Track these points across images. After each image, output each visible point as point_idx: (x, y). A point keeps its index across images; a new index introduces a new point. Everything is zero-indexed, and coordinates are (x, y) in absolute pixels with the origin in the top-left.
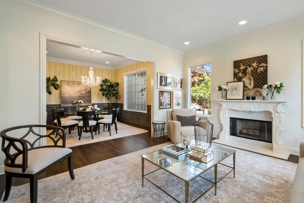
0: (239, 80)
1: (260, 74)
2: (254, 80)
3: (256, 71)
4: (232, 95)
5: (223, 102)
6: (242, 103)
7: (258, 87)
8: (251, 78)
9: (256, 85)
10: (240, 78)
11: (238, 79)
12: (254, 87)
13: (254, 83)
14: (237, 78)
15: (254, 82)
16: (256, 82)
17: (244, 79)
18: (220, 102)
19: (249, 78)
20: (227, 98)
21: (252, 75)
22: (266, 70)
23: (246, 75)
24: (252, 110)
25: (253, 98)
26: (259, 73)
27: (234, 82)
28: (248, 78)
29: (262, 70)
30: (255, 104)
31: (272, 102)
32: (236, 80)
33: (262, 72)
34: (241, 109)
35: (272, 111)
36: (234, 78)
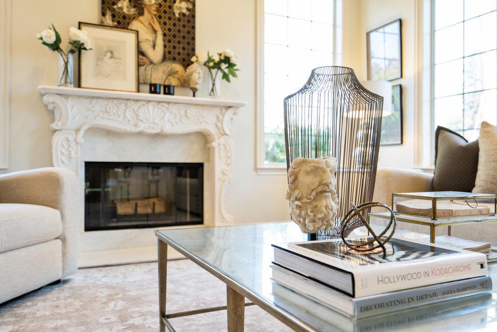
0: (119, 22)
1: (179, 20)
2: (165, 35)
3: (170, 7)
4: (98, 74)
5: (66, 96)
6: (140, 104)
7: (174, 59)
8: (157, 26)
9: (169, 52)
10: (124, 17)
11: (117, 19)
12: (164, 59)
13: (165, 46)
14: (113, 16)
15: (164, 41)
16: (169, 41)
17: (135, 25)
18: (59, 101)
19: (150, 24)
20: (83, 85)
21: (160, 17)
22: (192, 11)
23: (141, 13)
24: (168, 129)
25: (168, 90)
26: (177, 15)
27: (102, 25)
28: (147, 24)
29: (184, 11)
30: (174, 109)
31: (213, 106)
32: (108, 20)
33: (184, 15)
34: (136, 126)
35: (213, 130)
36: (104, 14)
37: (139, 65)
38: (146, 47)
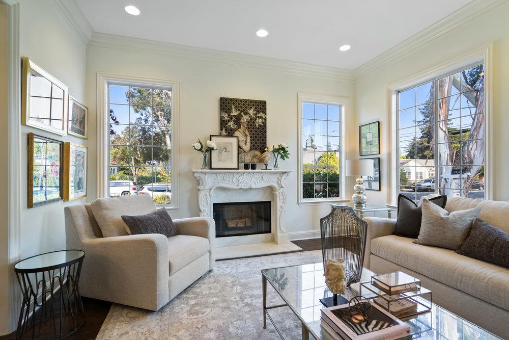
0: (229, 133)
1: (258, 128)
2: (251, 137)
3: (254, 122)
4: (220, 160)
5: (205, 173)
6: (240, 174)
7: (256, 149)
8: (247, 133)
9: (253, 146)
10: (231, 130)
11: (228, 131)
12: (251, 149)
13: (251, 143)
14: (226, 130)
15: (251, 140)
16: (253, 140)
17: (237, 134)
18: (201, 175)
19: (244, 132)
20: (213, 167)
21: (249, 128)
22: (265, 124)
23: (239, 127)
24: (253, 186)
25: (254, 167)
26: (257, 126)
27: (220, 135)
28: (242, 132)
29: (261, 124)
30: (256, 176)
31: (276, 173)
32: (224, 133)
33: (261, 126)
34: (238, 186)
35: (276, 185)
36: (222, 130)
37: (239, 153)
38: (242, 144)
